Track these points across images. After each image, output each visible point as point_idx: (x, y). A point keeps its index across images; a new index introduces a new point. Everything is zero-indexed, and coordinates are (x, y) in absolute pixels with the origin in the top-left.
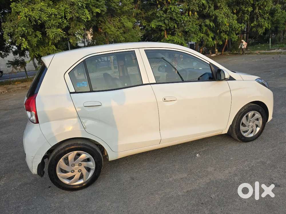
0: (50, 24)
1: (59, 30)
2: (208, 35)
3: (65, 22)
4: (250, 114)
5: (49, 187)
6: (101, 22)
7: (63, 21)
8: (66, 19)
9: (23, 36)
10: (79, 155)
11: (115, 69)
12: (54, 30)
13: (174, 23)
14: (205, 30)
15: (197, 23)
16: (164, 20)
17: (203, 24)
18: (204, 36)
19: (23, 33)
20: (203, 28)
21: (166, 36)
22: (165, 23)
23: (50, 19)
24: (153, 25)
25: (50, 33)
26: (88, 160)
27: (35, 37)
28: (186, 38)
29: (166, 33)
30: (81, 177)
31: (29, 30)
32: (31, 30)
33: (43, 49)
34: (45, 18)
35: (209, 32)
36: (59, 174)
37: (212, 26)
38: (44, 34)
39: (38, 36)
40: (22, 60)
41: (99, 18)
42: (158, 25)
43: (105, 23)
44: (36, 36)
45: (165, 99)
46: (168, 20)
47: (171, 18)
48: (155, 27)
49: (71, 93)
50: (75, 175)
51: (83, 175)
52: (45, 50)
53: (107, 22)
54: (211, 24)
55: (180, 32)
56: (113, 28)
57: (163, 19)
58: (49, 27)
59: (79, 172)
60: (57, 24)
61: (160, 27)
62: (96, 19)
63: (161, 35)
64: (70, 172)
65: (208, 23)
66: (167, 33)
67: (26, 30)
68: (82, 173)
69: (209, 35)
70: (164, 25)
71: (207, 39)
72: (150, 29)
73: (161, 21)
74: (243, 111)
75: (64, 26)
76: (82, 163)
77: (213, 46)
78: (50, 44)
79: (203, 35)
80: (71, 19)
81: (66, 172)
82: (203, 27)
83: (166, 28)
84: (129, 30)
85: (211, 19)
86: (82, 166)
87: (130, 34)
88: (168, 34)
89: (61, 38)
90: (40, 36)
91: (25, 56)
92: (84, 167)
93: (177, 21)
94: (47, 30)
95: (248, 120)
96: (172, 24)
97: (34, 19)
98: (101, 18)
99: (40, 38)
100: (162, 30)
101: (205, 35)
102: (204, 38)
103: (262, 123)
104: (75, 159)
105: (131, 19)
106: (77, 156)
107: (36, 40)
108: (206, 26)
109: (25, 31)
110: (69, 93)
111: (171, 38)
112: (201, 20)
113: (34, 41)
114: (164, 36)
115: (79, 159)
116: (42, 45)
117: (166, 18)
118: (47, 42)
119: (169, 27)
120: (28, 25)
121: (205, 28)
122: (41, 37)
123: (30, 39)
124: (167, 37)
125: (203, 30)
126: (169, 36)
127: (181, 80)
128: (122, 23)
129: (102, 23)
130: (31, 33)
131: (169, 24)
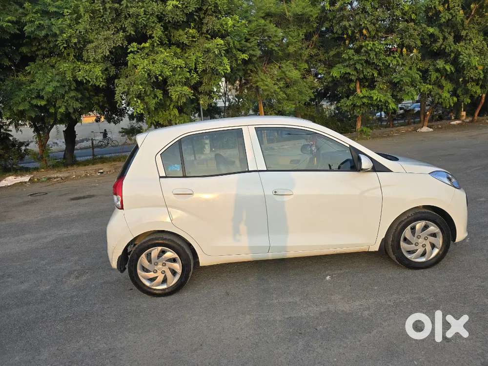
0: (174, 81)
1: (186, 88)
2: (441, 87)
3: (195, 76)
4: (419, 225)
5: (131, 289)
6: (252, 71)
7: (192, 75)
8: (197, 72)
9: (139, 97)
10: (163, 252)
11: (268, 143)
12: (179, 88)
13: (372, 69)
14: (435, 77)
15: (420, 66)
16: (355, 64)
17: (431, 68)
18: (433, 89)
19: (139, 93)
20: (431, 75)
21: (358, 90)
22: (356, 69)
23: (175, 73)
24: (335, 73)
25: (173, 92)
26: (174, 260)
27: (154, 98)
28: (395, 93)
29: (358, 85)
30: (165, 281)
31: (147, 88)
32: (149, 89)
33: (163, 114)
34: (168, 73)
35: (444, 82)
36: (140, 272)
37: (449, 70)
38: (166, 93)
39: (158, 96)
40: (139, 127)
41: (249, 66)
42: (344, 72)
43: (257, 73)
44: (156, 96)
45: (275, 192)
46: (362, 64)
47: (367, 62)
48: (338, 77)
49: (160, 177)
50: (157, 277)
51: (167, 279)
52: (166, 115)
53: (260, 71)
54: (448, 67)
55: (384, 83)
56: (269, 80)
57: (353, 62)
58: (172, 84)
59: (162, 273)
60: (184, 80)
61: (347, 76)
62: (244, 68)
63: (350, 89)
64: (151, 272)
65: (441, 66)
66: (360, 85)
67: (143, 88)
68: (165, 276)
69: (444, 87)
70: (354, 73)
71: (438, 94)
72: (330, 79)
73: (350, 67)
74: (405, 219)
75: (193, 82)
76: (167, 262)
77: (450, 106)
78: (171, 107)
79: (430, 87)
80: (204, 71)
81: (147, 271)
82: (430, 73)
83: (358, 77)
84: (295, 82)
85: (448, 58)
86: (167, 267)
87: (295, 88)
88: (363, 86)
89: (187, 99)
90: (160, 96)
91: (143, 122)
92: (169, 268)
93: (378, 65)
94: (169, 87)
95: (416, 235)
96: (369, 72)
97: (154, 74)
98: (250, 67)
99: (161, 100)
100: (351, 81)
101: (436, 88)
102: (432, 93)
103: (443, 242)
104: (159, 256)
105: (299, 65)
106: (161, 254)
107: (154, 101)
108: (437, 70)
109: (142, 91)
110: (159, 177)
111: (367, 94)
112: (429, 61)
113: (152, 103)
114: (355, 90)
115: (163, 257)
116: (162, 108)
117: (358, 61)
118: (168, 105)
119: (364, 76)
120: (146, 83)
121: (434, 76)
122: (162, 98)
123: (148, 100)
124: (361, 91)
125: (430, 78)
126: (364, 91)
127: (328, 168)
128: (284, 72)
129: (252, 74)
130: (148, 93)
131: (363, 71)
